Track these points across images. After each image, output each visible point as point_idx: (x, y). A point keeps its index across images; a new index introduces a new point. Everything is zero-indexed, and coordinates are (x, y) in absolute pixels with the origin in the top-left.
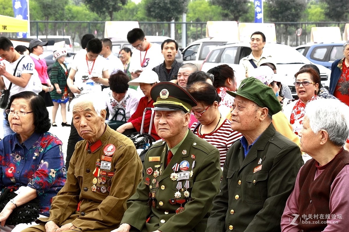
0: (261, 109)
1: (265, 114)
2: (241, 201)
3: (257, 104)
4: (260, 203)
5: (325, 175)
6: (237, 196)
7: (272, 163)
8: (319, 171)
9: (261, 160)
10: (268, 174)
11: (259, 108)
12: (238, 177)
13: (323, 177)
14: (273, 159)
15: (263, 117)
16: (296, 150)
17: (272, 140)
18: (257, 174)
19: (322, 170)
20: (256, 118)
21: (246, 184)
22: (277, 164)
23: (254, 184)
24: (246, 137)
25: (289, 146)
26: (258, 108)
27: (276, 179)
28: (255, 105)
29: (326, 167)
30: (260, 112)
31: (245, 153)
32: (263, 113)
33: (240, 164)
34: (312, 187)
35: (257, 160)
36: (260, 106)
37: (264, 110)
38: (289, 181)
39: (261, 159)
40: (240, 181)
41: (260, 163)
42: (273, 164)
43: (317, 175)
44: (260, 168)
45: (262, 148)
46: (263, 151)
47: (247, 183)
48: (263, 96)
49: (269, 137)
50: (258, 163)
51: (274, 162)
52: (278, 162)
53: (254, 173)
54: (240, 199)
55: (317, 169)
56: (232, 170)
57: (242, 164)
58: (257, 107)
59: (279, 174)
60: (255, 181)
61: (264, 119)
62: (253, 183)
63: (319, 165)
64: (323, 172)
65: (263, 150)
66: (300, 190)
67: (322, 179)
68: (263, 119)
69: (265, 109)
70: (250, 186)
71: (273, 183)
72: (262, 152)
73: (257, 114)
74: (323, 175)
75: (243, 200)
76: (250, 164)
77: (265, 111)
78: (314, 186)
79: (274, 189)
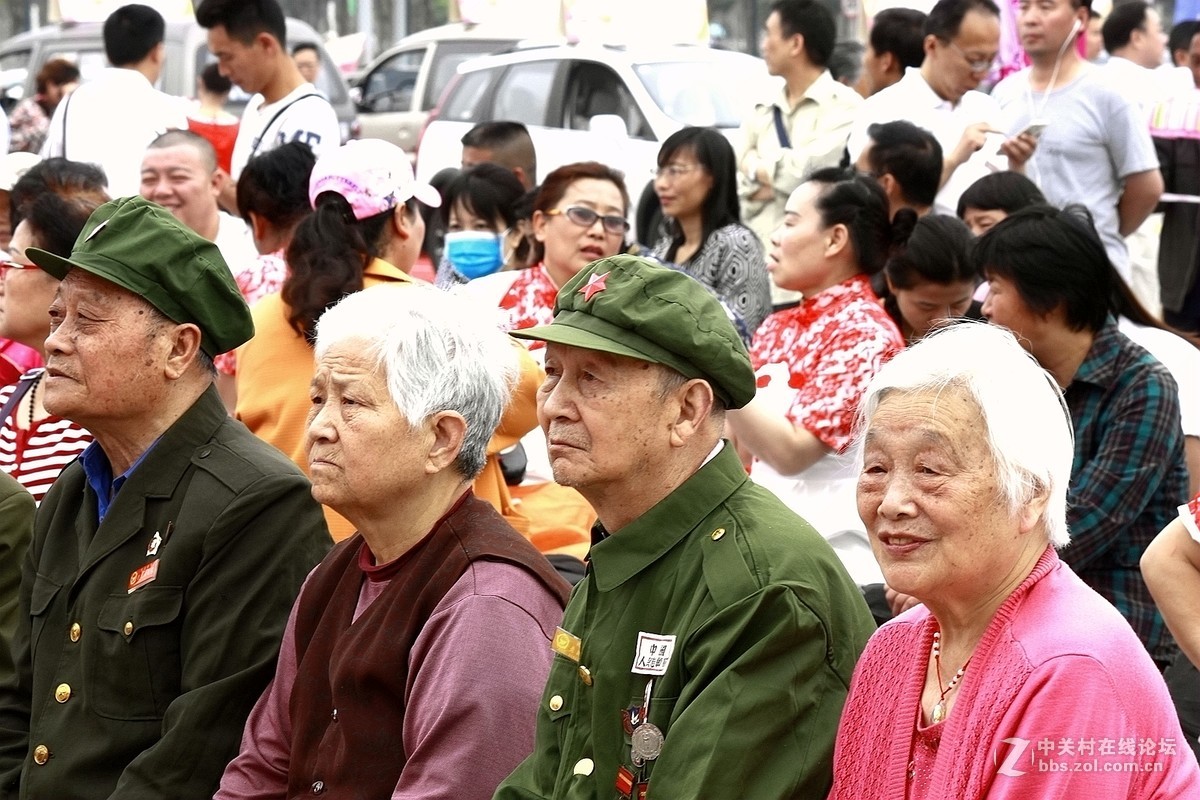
0: (173, 329)
1: (188, 352)
2: (76, 709)
3: (157, 310)
4: (152, 718)
5: (389, 602)
6: (64, 689)
7: (198, 551)
8: (372, 585)
9: (157, 540)
10: (181, 595)
11: (166, 324)
12: (68, 611)
13: (384, 610)
14: (202, 536)
15: (180, 363)
16: (298, 500)
17: (204, 457)
18: (140, 599)
19: (383, 584)
20: (149, 363)
21: (96, 638)
22: (218, 557)
23: (128, 641)
24: (104, 443)
25: (267, 483)
26: (160, 324)
27: (213, 619)
28: (148, 313)
29: (397, 571)
30: (165, 343)
31: (101, 510)
32: (179, 346)
33: (81, 556)
34: (340, 654)
35: (142, 538)
36: (167, 318)
37: (183, 332)
38: (267, 624)
39: (157, 535)
40: (76, 627)
41: (154, 552)
42: (201, 558)
43: (364, 603)
44: (150, 573)
45: (162, 489)
46: (170, 503)
47: (102, 633)
48: (181, 279)
49: (194, 442)
50: (149, 553)
51: (207, 549)
52: (219, 551)
53: (130, 591)
54: (74, 700)
55: (364, 577)
56: (47, 582)
57: (85, 556)
58: (157, 323)
59: (225, 599)
60: (129, 625)
61: (181, 372)
62: (123, 636)
63: (373, 563)
64: (387, 589)
65: (169, 496)
66: (298, 666)
67: (379, 620)
68: (177, 370)
69: (190, 329)
70: (112, 648)
71: (202, 634)
72: (166, 506)
73: (155, 349)
74: (383, 602)
75: (84, 705)
76: (113, 556)
77: (188, 339)
78: (349, 649)
79: (205, 661)
